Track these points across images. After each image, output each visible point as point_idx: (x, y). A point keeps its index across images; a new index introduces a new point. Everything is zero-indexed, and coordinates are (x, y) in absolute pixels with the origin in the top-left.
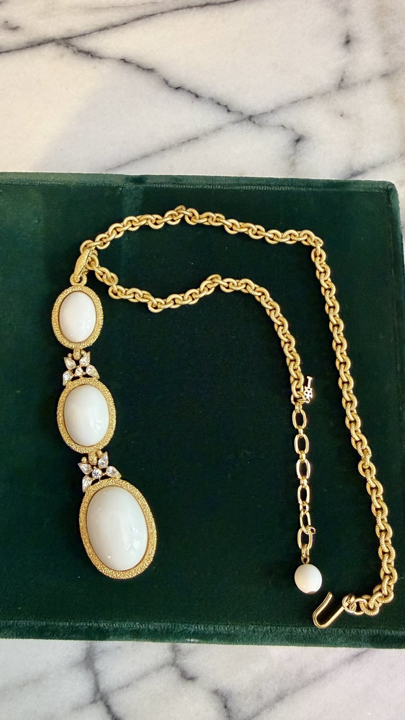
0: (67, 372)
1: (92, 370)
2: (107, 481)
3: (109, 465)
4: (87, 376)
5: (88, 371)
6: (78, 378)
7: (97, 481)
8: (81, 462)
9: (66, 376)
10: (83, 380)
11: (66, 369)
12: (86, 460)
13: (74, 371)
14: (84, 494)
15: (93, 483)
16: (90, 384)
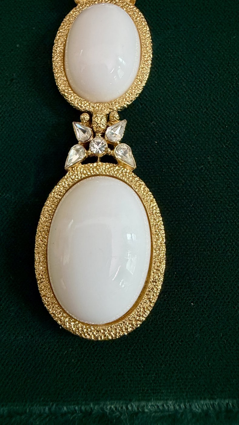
3: (123, 141)
7: (93, 159)
12: (88, 118)
14: (65, 172)
15: (85, 161)
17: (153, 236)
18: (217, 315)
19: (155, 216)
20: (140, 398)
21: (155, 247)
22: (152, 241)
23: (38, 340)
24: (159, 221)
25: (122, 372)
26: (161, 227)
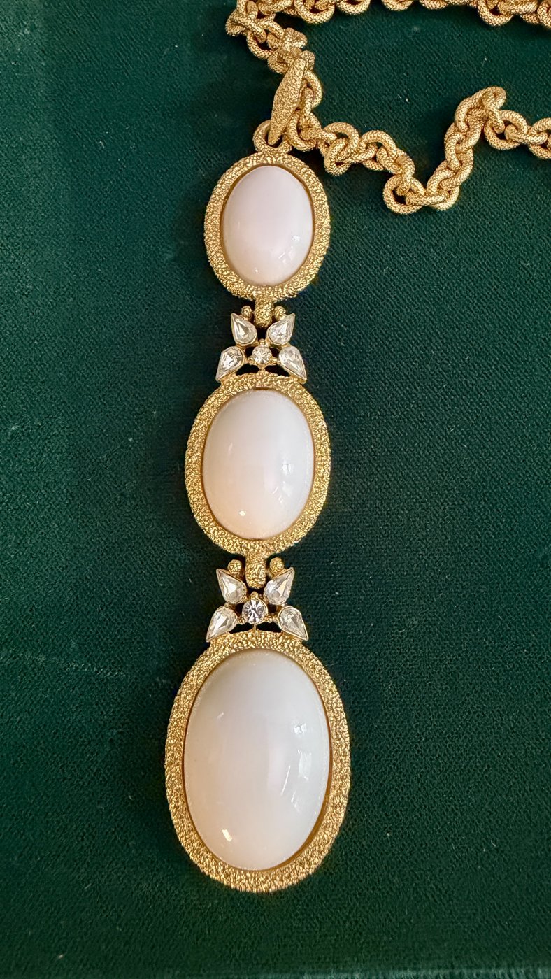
0: (231, 349)
1: (291, 359)
2: (271, 639)
3: (289, 602)
4: (277, 370)
5: (283, 360)
6: (254, 369)
7: (247, 627)
8: (225, 567)
9: (229, 359)
10: (264, 377)
11: (232, 343)
12: (240, 567)
13: (249, 351)
14: (206, 647)
15: (238, 629)
16: (280, 391)
17: (333, 741)
18: (422, 851)
19: (336, 712)
20: (315, 970)
21: (334, 757)
22: (331, 747)
23: (170, 889)
24: (341, 720)
25: (290, 933)
26: (344, 727)
